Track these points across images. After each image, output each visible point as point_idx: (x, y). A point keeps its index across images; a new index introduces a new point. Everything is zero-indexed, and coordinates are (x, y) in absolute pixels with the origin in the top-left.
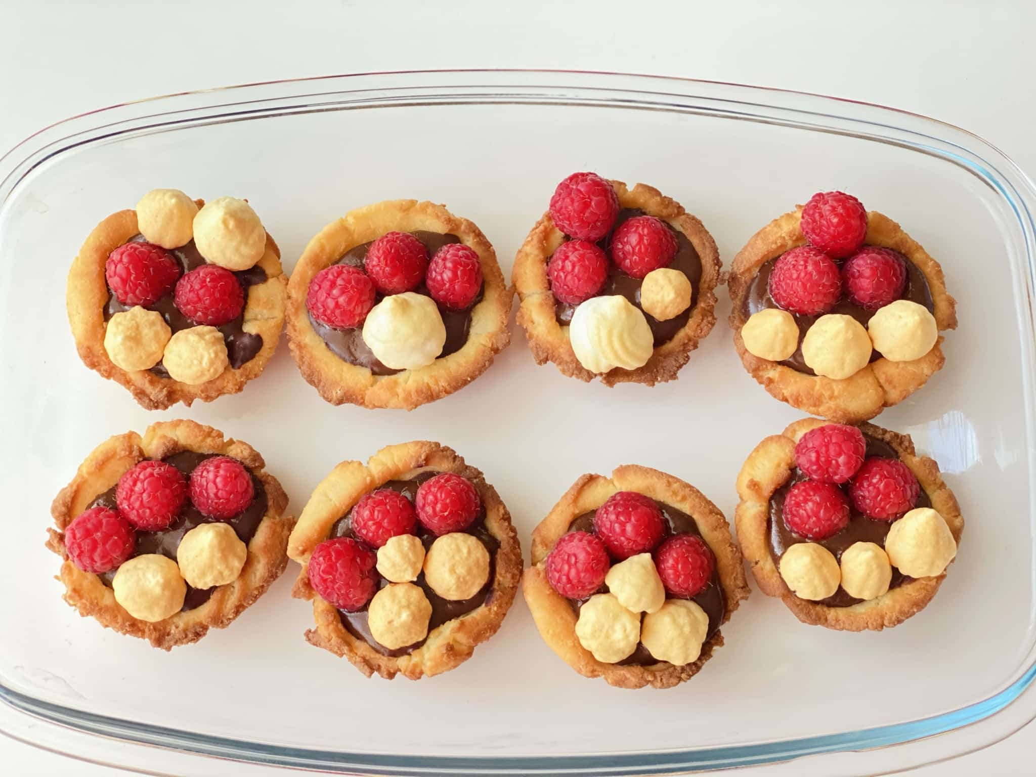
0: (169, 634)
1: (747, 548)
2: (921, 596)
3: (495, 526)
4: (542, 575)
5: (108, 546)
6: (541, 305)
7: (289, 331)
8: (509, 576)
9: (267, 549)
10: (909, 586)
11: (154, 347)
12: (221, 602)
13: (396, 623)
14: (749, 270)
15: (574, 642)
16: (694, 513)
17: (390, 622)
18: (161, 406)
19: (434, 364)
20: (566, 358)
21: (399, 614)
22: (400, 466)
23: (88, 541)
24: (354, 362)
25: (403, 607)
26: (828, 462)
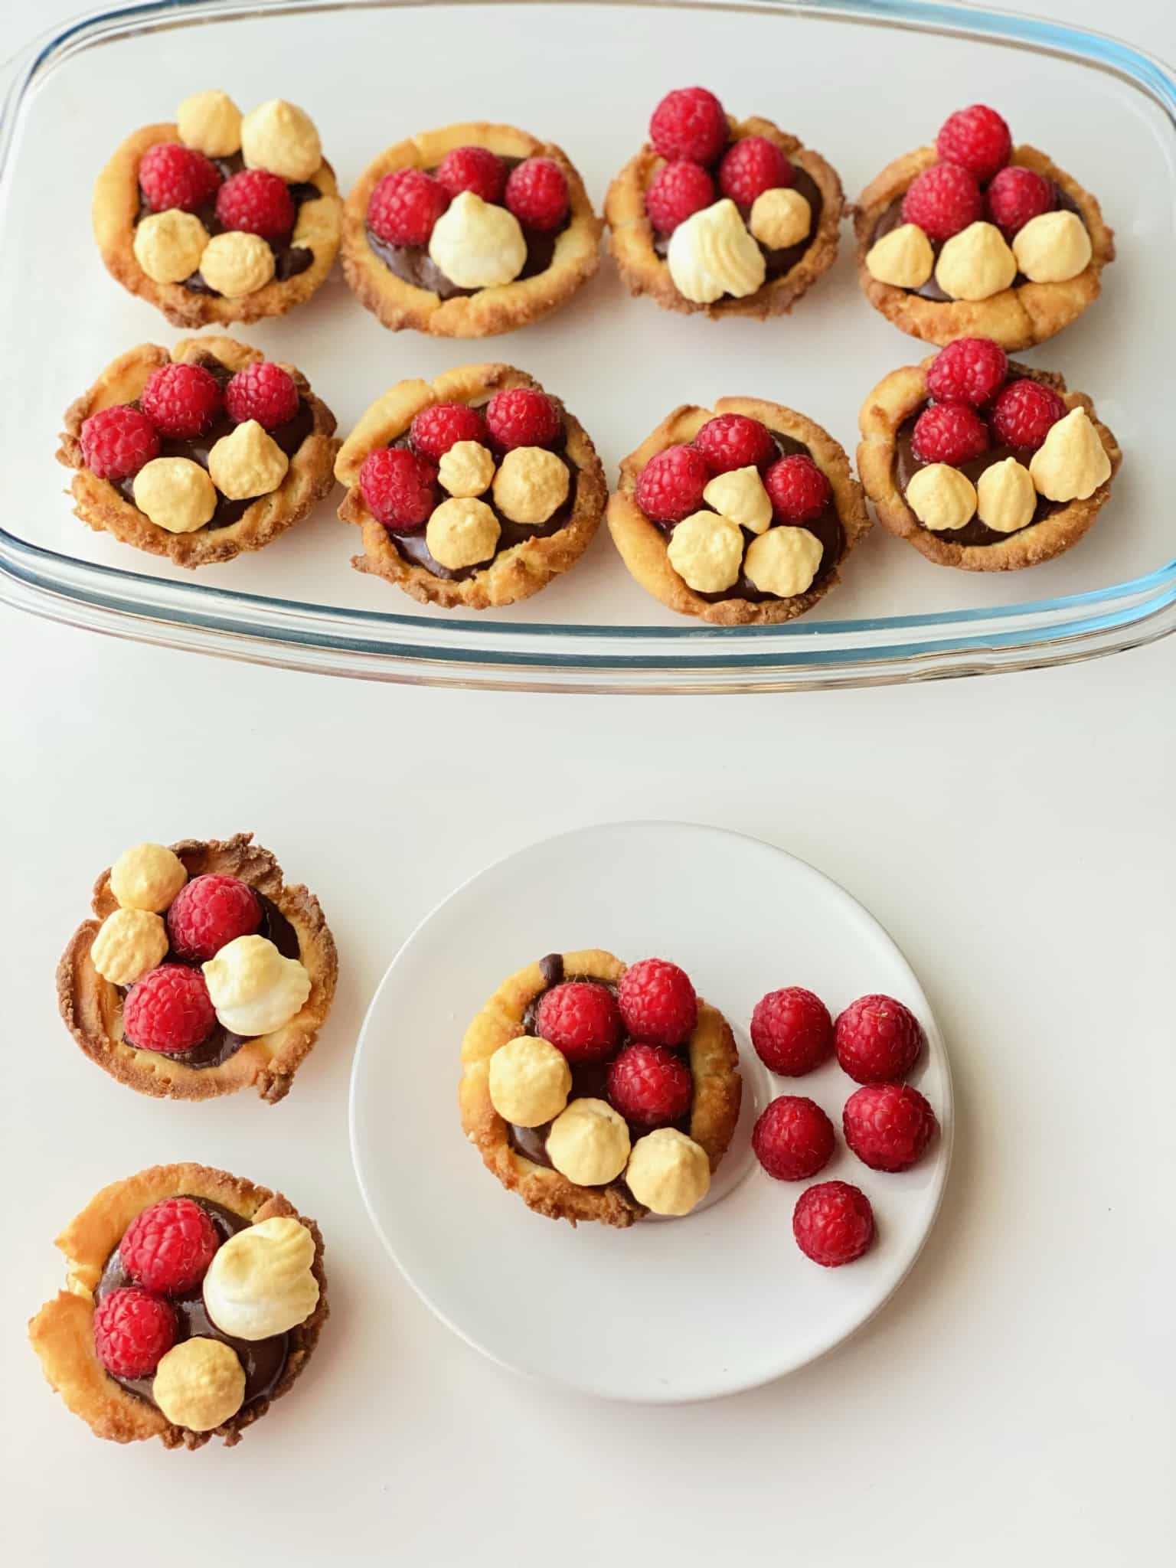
0: (194, 551)
1: (870, 481)
2: (1070, 527)
3: (576, 453)
4: (630, 499)
5: (131, 438)
6: (637, 232)
7: (345, 251)
8: (591, 498)
9: (311, 464)
10: (1057, 517)
11: (191, 247)
12: (256, 518)
13: (459, 529)
14: (877, 203)
15: (665, 568)
16: (808, 440)
17: (453, 528)
18: (194, 324)
19: (510, 284)
20: (664, 287)
21: (463, 519)
22: (469, 385)
23: (108, 430)
24: (419, 284)
25: (469, 512)
26: (964, 371)
